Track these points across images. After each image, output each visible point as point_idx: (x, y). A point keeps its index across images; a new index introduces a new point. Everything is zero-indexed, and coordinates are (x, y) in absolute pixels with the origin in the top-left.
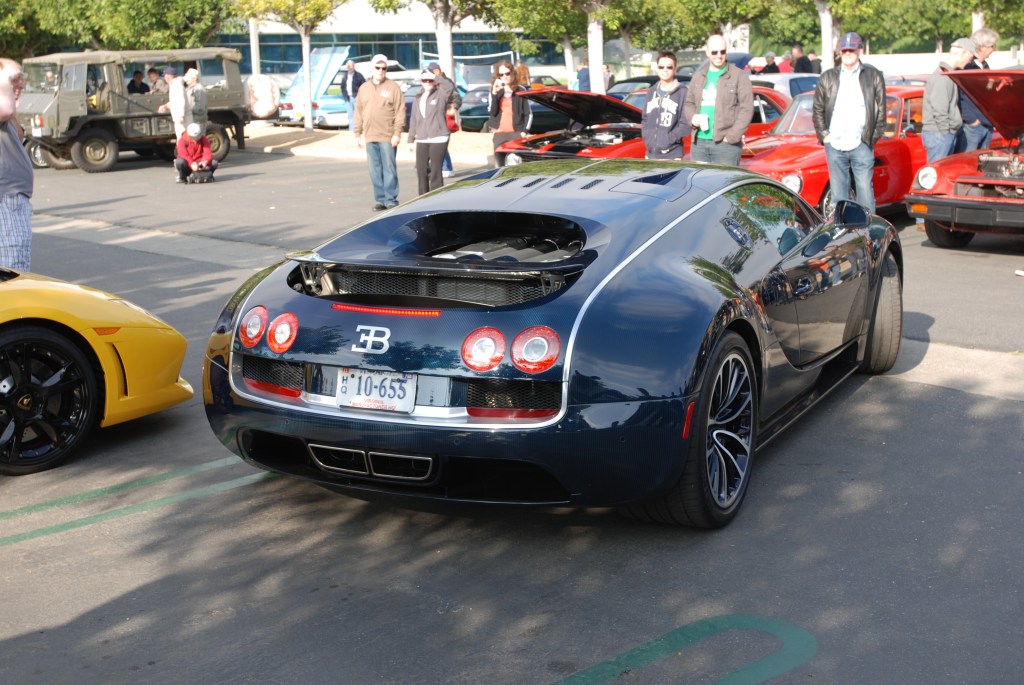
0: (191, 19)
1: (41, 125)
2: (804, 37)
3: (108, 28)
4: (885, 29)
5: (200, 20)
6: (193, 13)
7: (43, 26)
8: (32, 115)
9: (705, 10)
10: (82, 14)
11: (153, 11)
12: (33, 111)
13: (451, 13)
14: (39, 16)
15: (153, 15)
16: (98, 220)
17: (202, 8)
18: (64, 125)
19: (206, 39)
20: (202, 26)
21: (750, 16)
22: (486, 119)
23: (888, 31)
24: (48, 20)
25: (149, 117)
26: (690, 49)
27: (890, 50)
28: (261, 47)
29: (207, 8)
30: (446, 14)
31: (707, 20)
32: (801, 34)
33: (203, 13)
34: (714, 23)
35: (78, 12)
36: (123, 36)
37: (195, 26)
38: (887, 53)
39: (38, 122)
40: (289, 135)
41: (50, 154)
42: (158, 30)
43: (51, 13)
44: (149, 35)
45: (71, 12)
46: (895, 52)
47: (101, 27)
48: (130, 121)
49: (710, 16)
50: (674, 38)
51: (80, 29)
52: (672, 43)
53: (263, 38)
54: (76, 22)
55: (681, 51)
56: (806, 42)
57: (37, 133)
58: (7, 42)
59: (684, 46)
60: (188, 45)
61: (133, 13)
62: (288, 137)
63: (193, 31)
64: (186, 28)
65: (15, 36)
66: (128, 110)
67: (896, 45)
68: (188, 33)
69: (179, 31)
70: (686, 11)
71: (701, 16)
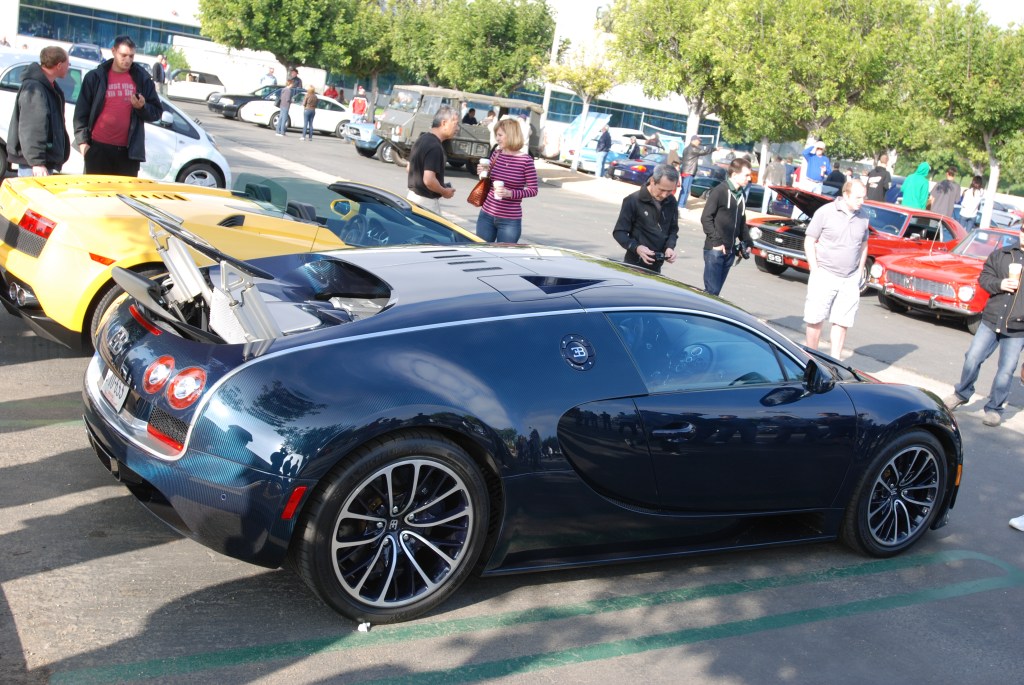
0: (505, 75)
1: (399, 134)
2: (941, 168)
3: (445, 70)
4: (1008, 174)
5: (511, 77)
6: (508, 70)
7: (393, 59)
8: (394, 126)
9: (878, 136)
10: (425, 56)
11: (480, 64)
12: (396, 122)
13: (702, 108)
14: (393, 51)
15: (479, 67)
16: (452, 213)
17: (515, 69)
18: (416, 137)
19: (511, 92)
20: (512, 81)
21: (913, 148)
22: (705, 190)
23: (1011, 176)
24: (399, 55)
25: (472, 142)
26: (850, 160)
27: (1008, 190)
28: (551, 100)
29: (518, 69)
30: (698, 109)
31: (877, 144)
32: (939, 164)
33: (515, 72)
34: (884, 147)
35: (423, 54)
36: (454, 78)
37: (507, 80)
38: (1005, 193)
39: (398, 131)
40: (559, 171)
41: (397, 154)
42: (480, 78)
43: (402, 50)
44: (472, 80)
45: (418, 53)
46: (1011, 193)
47: (438, 69)
48: (458, 143)
49: (881, 142)
50: (840, 149)
51: (421, 65)
52: (837, 153)
53: (554, 94)
54: (419, 60)
55: (843, 160)
56: (942, 171)
57: (395, 139)
58: (364, 64)
59: (846, 157)
60: (498, 93)
61: (466, 63)
62: (558, 173)
63: (504, 83)
64: (500, 80)
65: (371, 62)
66: (459, 135)
67: (1013, 187)
68: (500, 84)
69: (494, 81)
70: (863, 134)
71: (874, 141)
